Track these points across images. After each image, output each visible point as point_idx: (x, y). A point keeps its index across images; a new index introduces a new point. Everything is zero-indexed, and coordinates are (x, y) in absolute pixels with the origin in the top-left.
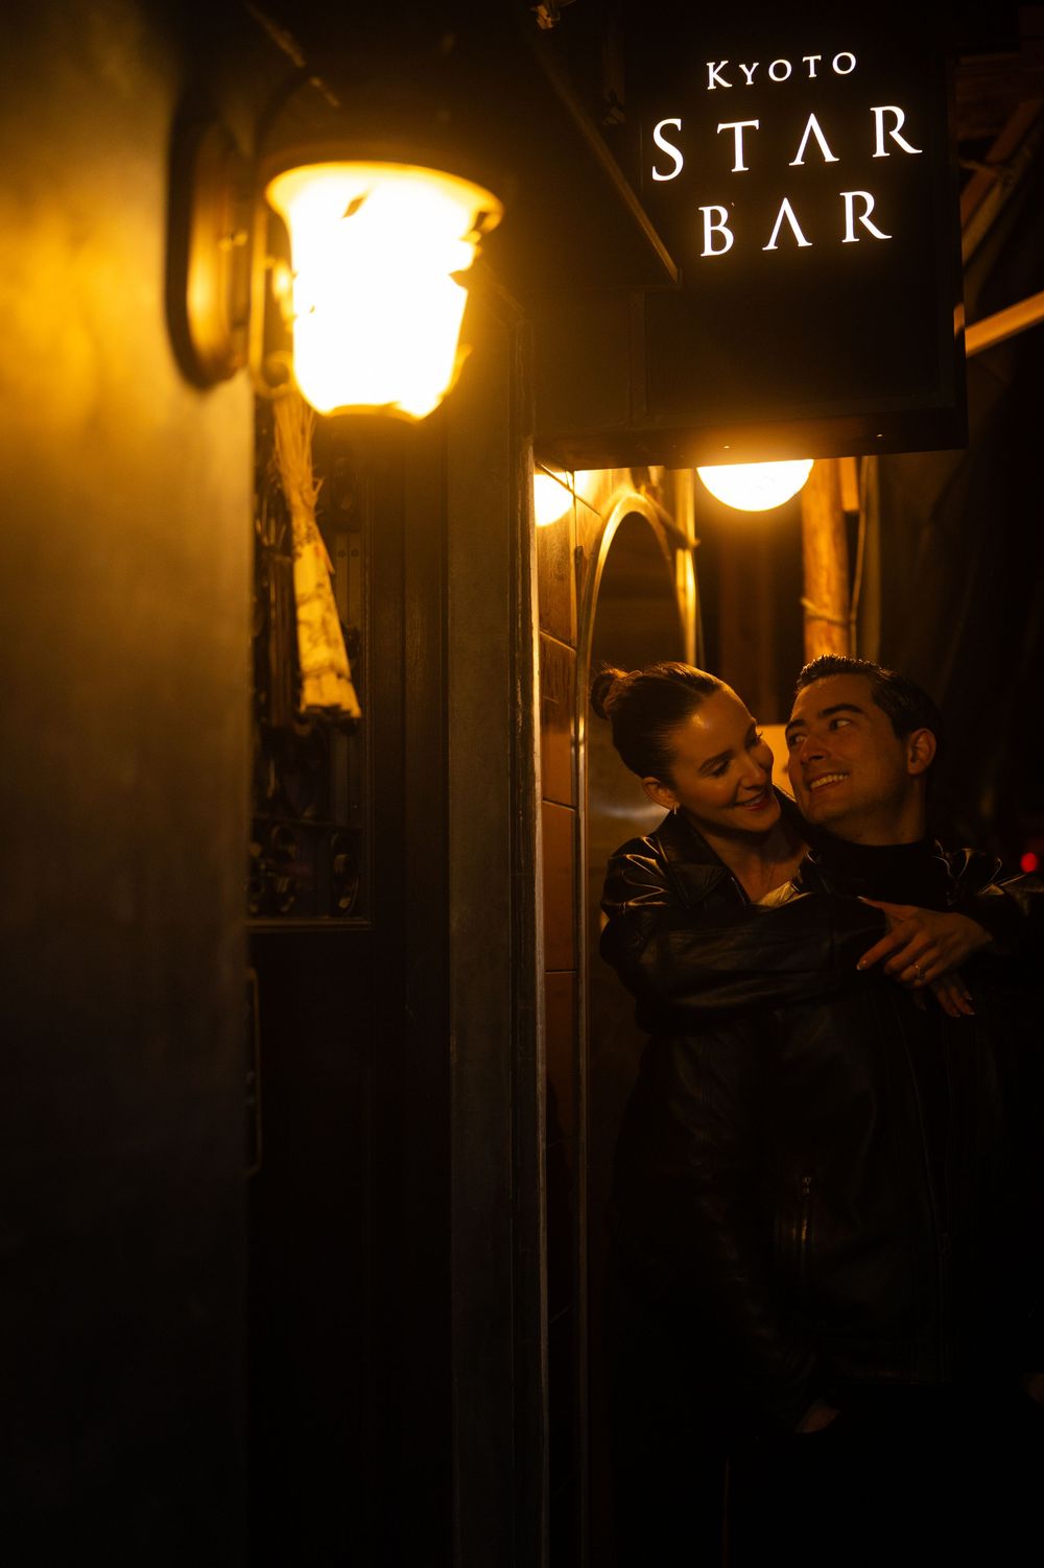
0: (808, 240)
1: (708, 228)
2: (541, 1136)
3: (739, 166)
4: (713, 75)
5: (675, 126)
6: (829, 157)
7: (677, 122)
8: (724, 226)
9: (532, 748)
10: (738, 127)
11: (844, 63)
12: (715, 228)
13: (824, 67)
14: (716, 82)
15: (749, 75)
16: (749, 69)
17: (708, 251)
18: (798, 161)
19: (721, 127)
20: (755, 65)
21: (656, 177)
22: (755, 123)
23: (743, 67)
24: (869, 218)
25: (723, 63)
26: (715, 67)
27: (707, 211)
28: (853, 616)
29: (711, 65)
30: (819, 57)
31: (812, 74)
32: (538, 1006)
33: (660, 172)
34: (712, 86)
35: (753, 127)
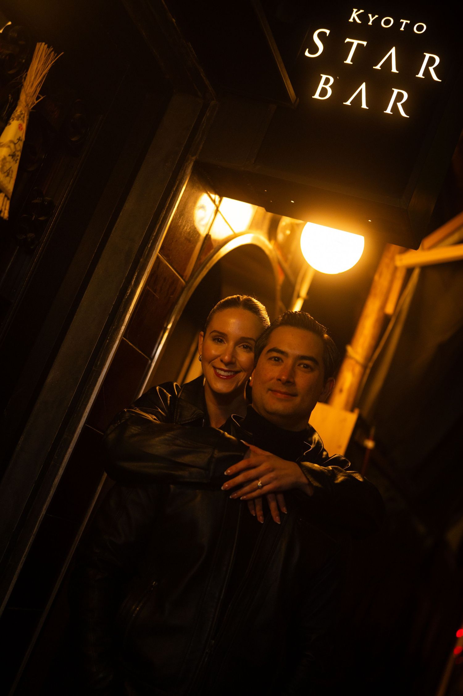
0: (367, 106)
1: (321, 85)
2: (45, 507)
3: (348, 61)
4: (354, 15)
5: (326, 33)
6: (394, 70)
7: (328, 32)
8: (330, 87)
9: (129, 308)
10: (356, 42)
11: (420, 28)
12: (324, 86)
13: (409, 27)
14: (354, 19)
15: (372, 20)
16: (373, 17)
17: (317, 96)
18: (378, 67)
19: (348, 40)
20: (376, 16)
21: (307, 54)
22: (365, 43)
23: (370, 15)
24: (402, 104)
25: (362, 11)
26: (356, 12)
27: (324, 77)
28: (371, 365)
29: (355, 10)
30: (409, 22)
31: (402, 29)
32: (74, 439)
33: (310, 52)
34: (351, 20)
35: (363, 45)
